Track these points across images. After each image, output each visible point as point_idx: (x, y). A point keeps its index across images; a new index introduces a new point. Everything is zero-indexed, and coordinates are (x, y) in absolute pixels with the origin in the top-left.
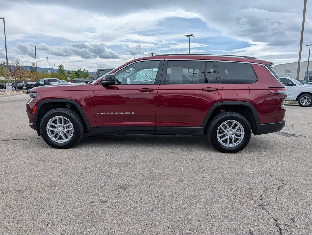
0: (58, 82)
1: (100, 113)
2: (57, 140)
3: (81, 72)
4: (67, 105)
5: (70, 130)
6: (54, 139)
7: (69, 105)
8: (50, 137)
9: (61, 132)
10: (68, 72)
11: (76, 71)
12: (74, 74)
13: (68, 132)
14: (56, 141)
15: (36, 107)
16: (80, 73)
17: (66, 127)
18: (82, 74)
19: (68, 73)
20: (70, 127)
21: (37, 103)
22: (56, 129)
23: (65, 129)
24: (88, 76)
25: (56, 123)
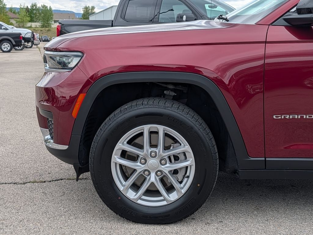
0: (4, 29)
1: (281, 114)
2: (140, 198)
3: (38, 10)
4: (167, 89)
5: (181, 169)
6: (131, 195)
7: (172, 90)
8: (121, 188)
9: (153, 175)
10: (11, 9)
11: (27, 9)
12: (23, 13)
13: (175, 172)
14: (140, 202)
15: (81, 96)
16: (35, 12)
17: (169, 158)
18: (40, 14)
19: (11, 12)
20: (182, 157)
21: (88, 83)
22: (139, 164)
23: (166, 164)
24: (52, 18)
25: (141, 147)
